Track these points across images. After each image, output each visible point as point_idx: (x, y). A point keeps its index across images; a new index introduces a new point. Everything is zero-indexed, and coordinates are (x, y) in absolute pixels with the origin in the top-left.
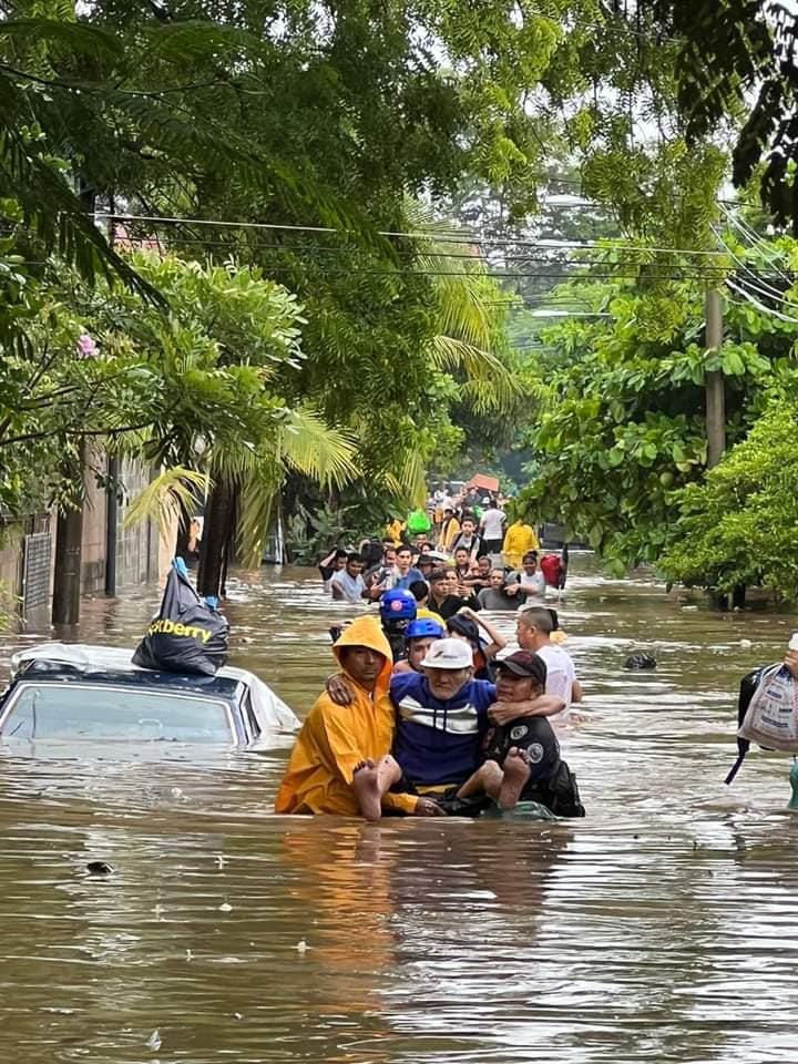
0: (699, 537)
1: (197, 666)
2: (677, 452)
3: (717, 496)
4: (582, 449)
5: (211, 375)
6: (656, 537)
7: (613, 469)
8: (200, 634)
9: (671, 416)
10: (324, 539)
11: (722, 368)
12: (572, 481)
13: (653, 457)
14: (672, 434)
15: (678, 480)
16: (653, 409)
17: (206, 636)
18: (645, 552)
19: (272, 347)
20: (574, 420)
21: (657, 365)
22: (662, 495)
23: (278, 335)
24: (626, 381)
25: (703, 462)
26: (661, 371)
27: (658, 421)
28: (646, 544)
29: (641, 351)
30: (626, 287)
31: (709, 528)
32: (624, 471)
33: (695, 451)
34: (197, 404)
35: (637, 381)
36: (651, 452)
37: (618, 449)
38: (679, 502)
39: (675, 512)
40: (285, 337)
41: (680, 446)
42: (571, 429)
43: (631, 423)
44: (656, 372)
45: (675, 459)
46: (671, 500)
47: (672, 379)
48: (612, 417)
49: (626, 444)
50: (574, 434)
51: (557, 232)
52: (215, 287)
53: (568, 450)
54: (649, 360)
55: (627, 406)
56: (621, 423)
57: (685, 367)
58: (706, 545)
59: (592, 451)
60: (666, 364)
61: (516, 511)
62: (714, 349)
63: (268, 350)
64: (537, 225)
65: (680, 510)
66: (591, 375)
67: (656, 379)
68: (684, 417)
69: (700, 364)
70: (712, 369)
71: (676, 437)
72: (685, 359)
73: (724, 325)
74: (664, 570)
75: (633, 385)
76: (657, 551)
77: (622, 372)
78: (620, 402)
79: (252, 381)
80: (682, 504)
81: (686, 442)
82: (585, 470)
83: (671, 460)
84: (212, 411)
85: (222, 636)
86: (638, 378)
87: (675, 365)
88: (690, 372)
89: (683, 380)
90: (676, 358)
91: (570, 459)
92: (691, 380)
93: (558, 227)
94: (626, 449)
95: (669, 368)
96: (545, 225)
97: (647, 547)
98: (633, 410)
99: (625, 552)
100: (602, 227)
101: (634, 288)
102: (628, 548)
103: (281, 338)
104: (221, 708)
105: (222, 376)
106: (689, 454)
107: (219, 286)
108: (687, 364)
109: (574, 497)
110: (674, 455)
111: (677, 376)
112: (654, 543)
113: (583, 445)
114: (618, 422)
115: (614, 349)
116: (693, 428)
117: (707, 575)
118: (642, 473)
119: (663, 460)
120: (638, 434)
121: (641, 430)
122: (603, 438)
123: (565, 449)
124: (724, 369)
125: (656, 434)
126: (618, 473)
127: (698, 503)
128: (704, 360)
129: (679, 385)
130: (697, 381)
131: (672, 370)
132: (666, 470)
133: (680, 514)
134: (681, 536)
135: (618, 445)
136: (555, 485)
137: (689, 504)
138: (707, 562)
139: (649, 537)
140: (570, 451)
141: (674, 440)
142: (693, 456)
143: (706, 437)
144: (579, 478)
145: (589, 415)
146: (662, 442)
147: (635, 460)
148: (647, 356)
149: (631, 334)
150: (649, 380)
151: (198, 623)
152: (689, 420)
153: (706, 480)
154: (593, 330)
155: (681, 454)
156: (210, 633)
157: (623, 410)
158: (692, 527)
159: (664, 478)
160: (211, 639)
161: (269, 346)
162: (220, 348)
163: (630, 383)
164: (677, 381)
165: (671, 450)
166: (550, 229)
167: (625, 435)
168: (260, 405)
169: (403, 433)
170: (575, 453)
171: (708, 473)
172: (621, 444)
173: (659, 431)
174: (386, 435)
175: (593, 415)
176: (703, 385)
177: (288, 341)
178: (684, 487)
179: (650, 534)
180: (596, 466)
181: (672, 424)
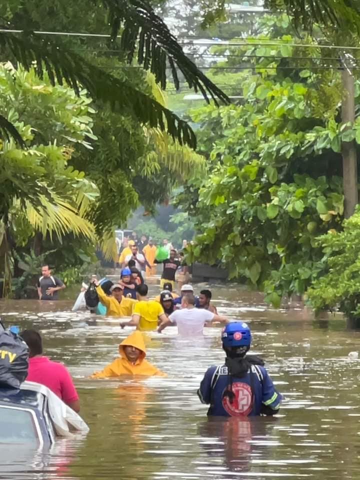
0: (339, 273)
1: (6, 381)
2: (320, 206)
3: (353, 240)
4: (244, 204)
5: (26, 153)
6: (304, 273)
7: (268, 220)
8: (7, 356)
9: (315, 177)
10: (30, 277)
11: (355, 139)
12: (237, 229)
13: (301, 210)
14: (316, 191)
15: (321, 228)
16: (300, 172)
17: (12, 357)
18: (295, 286)
19: (69, 131)
20: (237, 182)
21: (303, 137)
22: (309, 240)
23: (75, 121)
24: (278, 151)
25: (341, 212)
26: (306, 142)
27: (305, 181)
28: (296, 279)
29: (290, 126)
30: (269, 76)
31: (348, 265)
32: (278, 222)
33: (335, 204)
34: (15, 176)
35: (288, 150)
36: (299, 206)
37: (273, 204)
38: (323, 245)
39: (319, 253)
40: (81, 123)
41: (322, 201)
42: (235, 189)
43: (282, 184)
44: (302, 143)
45: (319, 211)
46: (316, 244)
47: (315, 147)
48: (268, 178)
49: (280, 201)
50: (238, 193)
51: (191, 33)
52: (26, 84)
53: (234, 206)
54: (296, 134)
55: (279, 170)
56: (275, 184)
57: (325, 139)
58: (346, 278)
59: (252, 206)
60: (310, 136)
61: (192, 253)
62: (349, 124)
63: (67, 133)
64: (175, 27)
65: (323, 251)
66: (243, 146)
67: (303, 149)
68: (324, 178)
69: (337, 135)
70: (347, 140)
71: (318, 194)
72: (326, 132)
73: (355, 105)
74: (313, 299)
75: (285, 153)
76: (307, 284)
77: (275, 142)
78: (273, 167)
79: (59, 159)
80: (325, 247)
81: (326, 197)
82: (246, 221)
83: (315, 212)
84: (25, 181)
85: (24, 357)
86: (289, 147)
87: (317, 137)
88: (330, 142)
89: (324, 149)
90: (318, 131)
91: (235, 212)
92: (331, 149)
93: (192, 29)
94: (280, 205)
95: (313, 139)
96: (181, 28)
97: (297, 280)
98: (284, 173)
99: (280, 287)
100: (227, 28)
101: (275, 76)
102: (283, 283)
103: (77, 124)
104: (28, 414)
105: (35, 154)
106: (330, 207)
107: (28, 83)
108: (327, 135)
109: (238, 242)
110: (317, 208)
111: (320, 145)
112: (303, 278)
113: (244, 202)
114: (273, 182)
115: (268, 125)
116: (332, 187)
117: (346, 302)
118: (292, 222)
119: (310, 212)
120: (289, 192)
121: (291, 189)
122: (261, 195)
123: (231, 205)
124: (356, 140)
125: (303, 192)
126: (273, 223)
127: (338, 246)
128: (340, 133)
129: (320, 153)
130: (336, 149)
131: (315, 141)
132: (312, 220)
133: (323, 255)
134: (325, 271)
135: (273, 202)
136: (223, 232)
137: (332, 246)
138: (347, 292)
139: (298, 274)
140: (235, 207)
141: (317, 196)
142: (333, 208)
143: (343, 193)
144: (242, 227)
145: (249, 177)
146: (308, 199)
147: (286, 213)
148: (295, 130)
149: (281, 114)
150: (297, 149)
151: (5, 347)
152: (329, 180)
153: (343, 227)
154: (242, 110)
155: (323, 206)
156: (15, 355)
157: (277, 173)
158: (335, 265)
159: (310, 226)
160: (15, 360)
161: (67, 129)
162: (33, 132)
163: (282, 152)
164: (318, 150)
165: (316, 204)
166: (186, 31)
167: (279, 193)
168: (64, 177)
169: (126, 194)
170: (238, 208)
171: (346, 222)
172: (275, 201)
173: (305, 189)
174: (114, 196)
175: (253, 177)
176: (339, 152)
177: (83, 127)
178: (327, 233)
179: (299, 271)
180: (255, 218)
181: (315, 184)
